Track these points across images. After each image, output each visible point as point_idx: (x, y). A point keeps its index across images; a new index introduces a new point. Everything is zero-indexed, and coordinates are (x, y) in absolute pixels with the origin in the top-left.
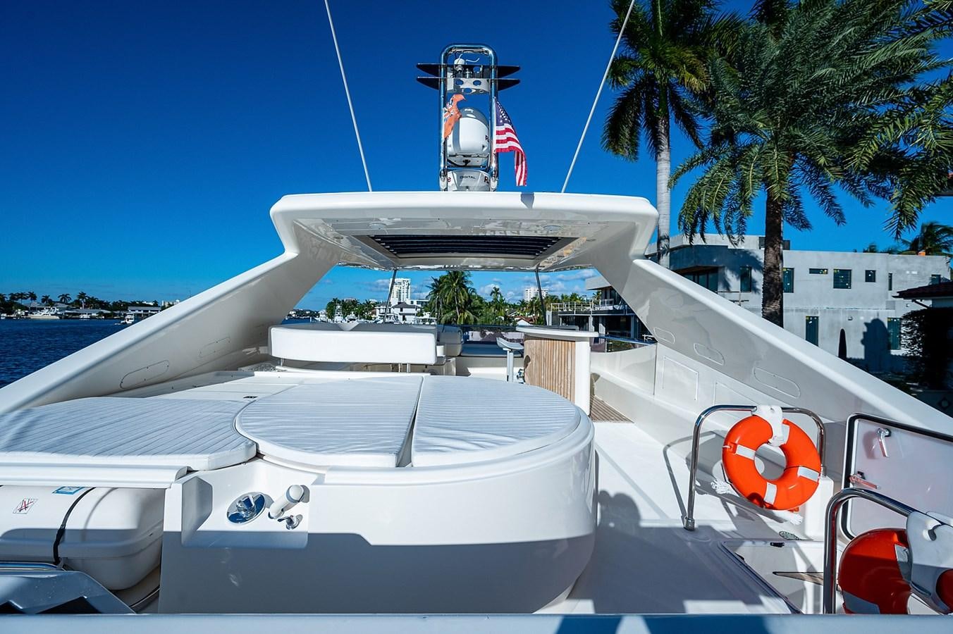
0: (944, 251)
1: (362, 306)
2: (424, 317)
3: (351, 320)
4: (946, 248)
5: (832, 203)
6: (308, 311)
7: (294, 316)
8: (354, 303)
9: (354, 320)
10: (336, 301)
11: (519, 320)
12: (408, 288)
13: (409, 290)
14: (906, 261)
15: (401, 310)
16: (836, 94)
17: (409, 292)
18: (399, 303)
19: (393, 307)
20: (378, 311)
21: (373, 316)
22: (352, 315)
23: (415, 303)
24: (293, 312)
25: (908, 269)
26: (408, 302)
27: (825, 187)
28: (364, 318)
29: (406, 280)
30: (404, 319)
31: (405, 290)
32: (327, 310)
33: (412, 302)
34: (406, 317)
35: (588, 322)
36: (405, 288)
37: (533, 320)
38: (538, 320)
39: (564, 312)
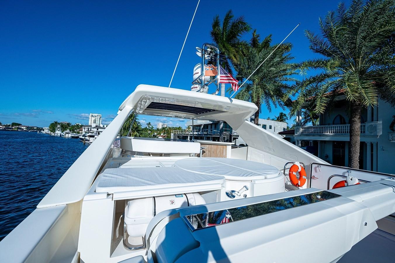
0: (284, 121)
1: (73, 127)
3: (67, 133)
4: (284, 120)
5: (269, 106)
6: (35, 127)
7: (25, 129)
8: (69, 124)
9: (69, 133)
10: (56, 123)
11: (159, 137)
12: (100, 119)
13: (101, 120)
14: (278, 123)
15: (98, 130)
16: (275, 75)
17: (101, 121)
18: (96, 126)
19: (93, 128)
20: (83, 129)
21: (81, 132)
22: (68, 131)
24: (24, 128)
25: (278, 126)
26: (101, 126)
27: (268, 101)
28: (75, 132)
29: (99, 115)
31: (98, 120)
32: (50, 127)
33: (104, 126)
34: (100, 133)
35: (188, 138)
36: (98, 119)
37: (165, 137)
38: (167, 137)
39: (178, 134)
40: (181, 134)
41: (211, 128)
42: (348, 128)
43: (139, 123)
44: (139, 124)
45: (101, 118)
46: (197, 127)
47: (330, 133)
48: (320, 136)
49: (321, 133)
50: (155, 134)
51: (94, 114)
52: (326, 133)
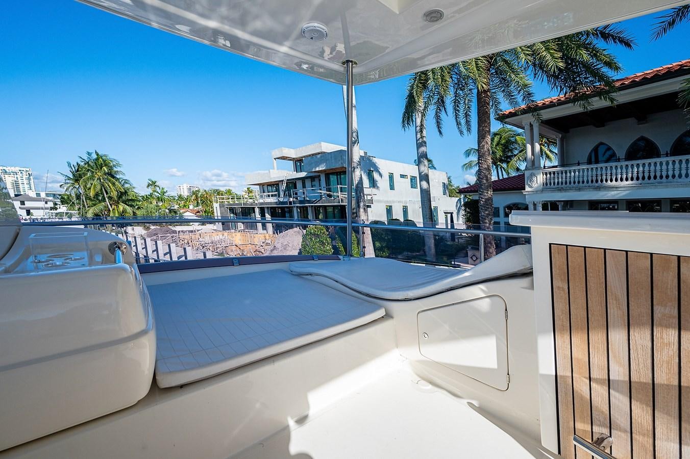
2: (59, 211)
11: (185, 212)
12: (29, 179)
13: (32, 181)
15: (23, 203)
17: (32, 183)
23: (43, 195)
26: (32, 194)
29: (24, 169)
30: (28, 213)
31: (25, 182)
33: (38, 195)
34: (31, 211)
35: (254, 212)
36: (24, 178)
37: (198, 212)
38: (205, 212)
39: (231, 205)
40: (237, 204)
41: (304, 186)
42: (680, 166)
43: (126, 182)
44: (127, 186)
45: (31, 177)
46: (270, 188)
47: (616, 180)
48: (599, 188)
49: (597, 181)
50: (176, 208)
51: (9, 168)
52: (611, 181)
